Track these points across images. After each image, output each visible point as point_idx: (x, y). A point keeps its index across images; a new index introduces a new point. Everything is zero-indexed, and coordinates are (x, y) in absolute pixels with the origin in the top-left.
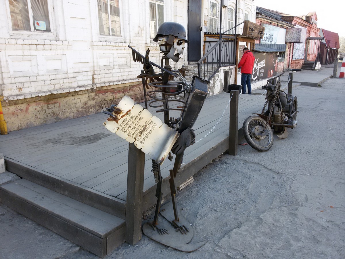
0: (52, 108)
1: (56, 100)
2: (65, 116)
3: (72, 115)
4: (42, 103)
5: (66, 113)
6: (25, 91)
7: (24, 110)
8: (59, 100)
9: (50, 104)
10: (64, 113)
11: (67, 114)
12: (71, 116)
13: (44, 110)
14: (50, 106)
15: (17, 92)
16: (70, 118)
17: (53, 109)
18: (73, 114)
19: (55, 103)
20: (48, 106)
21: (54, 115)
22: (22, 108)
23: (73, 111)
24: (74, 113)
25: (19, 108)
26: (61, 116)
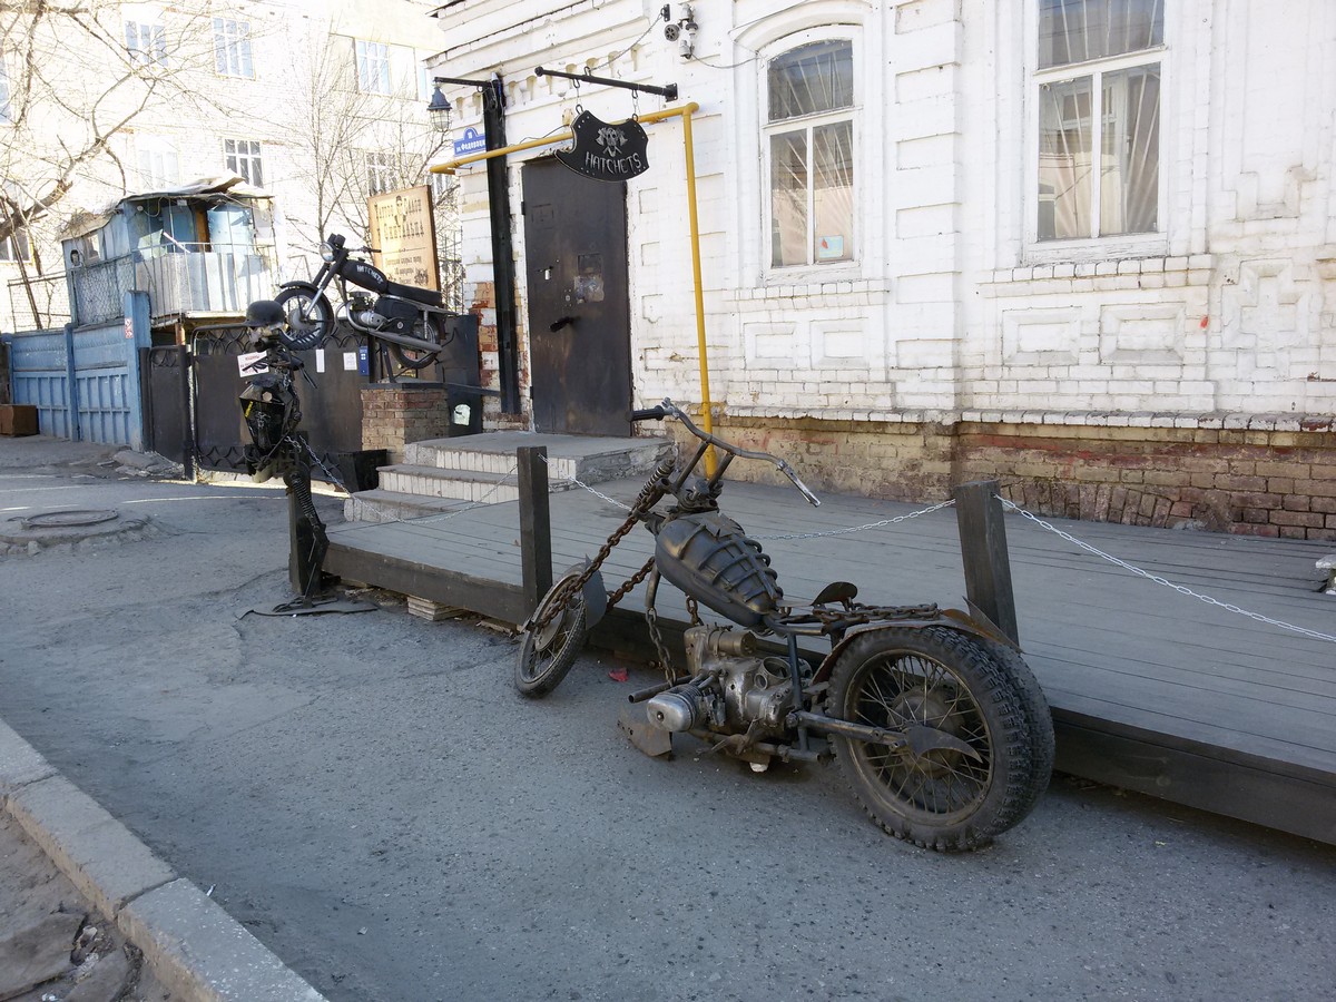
0: (817, 454)
1: (830, 435)
2: (847, 484)
3: (867, 487)
4: (796, 434)
5: (851, 477)
6: (765, 400)
7: (761, 442)
8: (835, 436)
9: (813, 442)
10: (848, 475)
11: (855, 481)
12: (863, 490)
13: (800, 454)
14: (814, 448)
15: (750, 402)
16: (860, 492)
17: (820, 457)
18: (870, 484)
19: (824, 443)
20: (809, 447)
21: (820, 472)
22: (757, 438)
23: (872, 477)
24: (874, 481)
25: (751, 436)
26: (838, 481)
